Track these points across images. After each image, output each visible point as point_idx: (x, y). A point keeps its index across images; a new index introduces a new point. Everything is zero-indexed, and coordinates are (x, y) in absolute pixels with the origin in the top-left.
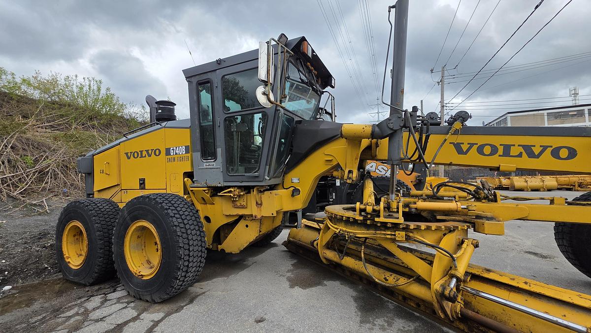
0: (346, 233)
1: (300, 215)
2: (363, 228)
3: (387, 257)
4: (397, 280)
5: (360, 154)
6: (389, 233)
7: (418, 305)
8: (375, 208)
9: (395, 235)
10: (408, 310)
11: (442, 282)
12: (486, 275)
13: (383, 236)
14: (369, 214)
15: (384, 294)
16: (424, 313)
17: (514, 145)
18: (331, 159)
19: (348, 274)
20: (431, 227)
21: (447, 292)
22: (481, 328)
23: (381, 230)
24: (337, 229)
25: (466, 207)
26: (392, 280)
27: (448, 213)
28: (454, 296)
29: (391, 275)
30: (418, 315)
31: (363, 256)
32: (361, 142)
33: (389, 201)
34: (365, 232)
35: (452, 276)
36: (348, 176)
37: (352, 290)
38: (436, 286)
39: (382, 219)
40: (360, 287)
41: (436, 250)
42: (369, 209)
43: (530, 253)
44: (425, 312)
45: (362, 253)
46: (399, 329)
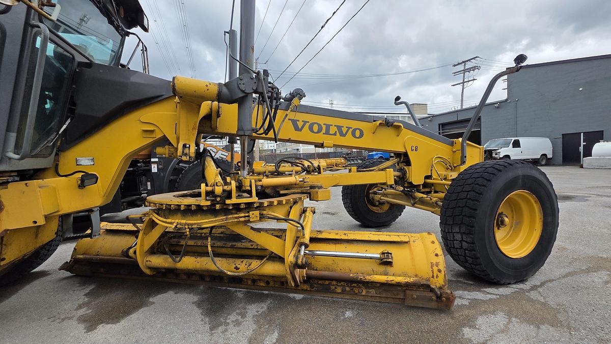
0: (187, 227)
1: (95, 217)
2: (210, 216)
3: (234, 244)
4: (250, 265)
5: (198, 122)
6: (243, 215)
7: (268, 283)
8: (226, 187)
9: (248, 216)
10: (257, 291)
11: (293, 252)
12: (320, 236)
13: (236, 220)
14: (218, 196)
15: (232, 285)
16: (274, 289)
17: (332, 125)
18: (153, 129)
19: (185, 277)
20: (282, 201)
21: (300, 262)
22: (319, 282)
23: (232, 214)
24: (172, 223)
25: (302, 180)
26: (244, 267)
27: (288, 187)
28: (306, 262)
29: (242, 262)
30: (267, 292)
31: (210, 249)
32: (200, 106)
33: (240, 178)
34: (214, 219)
35: (301, 245)
36: (183, 152)
37: (192, 295)
38: (290, 258)
39: (234, 200)
40: (202, 287)
41: (289, 223)
42: (218, 190)
43: (325, 213)
44: (274, 287)
45: (209, 246)
46: (254, 316)
